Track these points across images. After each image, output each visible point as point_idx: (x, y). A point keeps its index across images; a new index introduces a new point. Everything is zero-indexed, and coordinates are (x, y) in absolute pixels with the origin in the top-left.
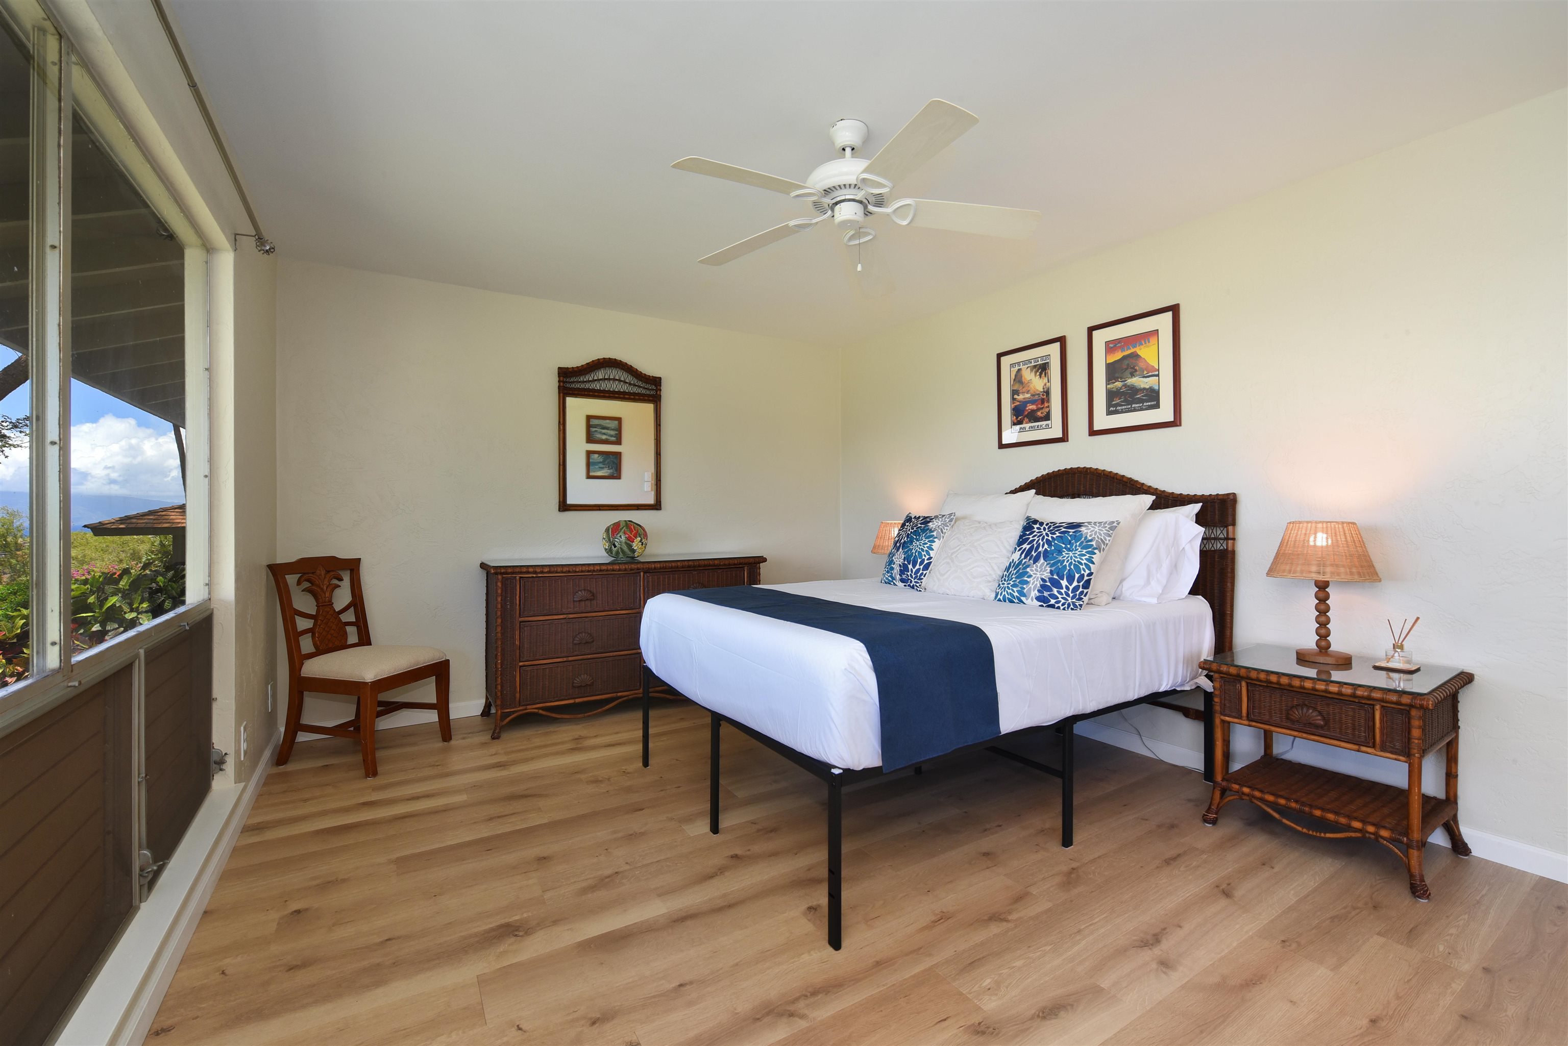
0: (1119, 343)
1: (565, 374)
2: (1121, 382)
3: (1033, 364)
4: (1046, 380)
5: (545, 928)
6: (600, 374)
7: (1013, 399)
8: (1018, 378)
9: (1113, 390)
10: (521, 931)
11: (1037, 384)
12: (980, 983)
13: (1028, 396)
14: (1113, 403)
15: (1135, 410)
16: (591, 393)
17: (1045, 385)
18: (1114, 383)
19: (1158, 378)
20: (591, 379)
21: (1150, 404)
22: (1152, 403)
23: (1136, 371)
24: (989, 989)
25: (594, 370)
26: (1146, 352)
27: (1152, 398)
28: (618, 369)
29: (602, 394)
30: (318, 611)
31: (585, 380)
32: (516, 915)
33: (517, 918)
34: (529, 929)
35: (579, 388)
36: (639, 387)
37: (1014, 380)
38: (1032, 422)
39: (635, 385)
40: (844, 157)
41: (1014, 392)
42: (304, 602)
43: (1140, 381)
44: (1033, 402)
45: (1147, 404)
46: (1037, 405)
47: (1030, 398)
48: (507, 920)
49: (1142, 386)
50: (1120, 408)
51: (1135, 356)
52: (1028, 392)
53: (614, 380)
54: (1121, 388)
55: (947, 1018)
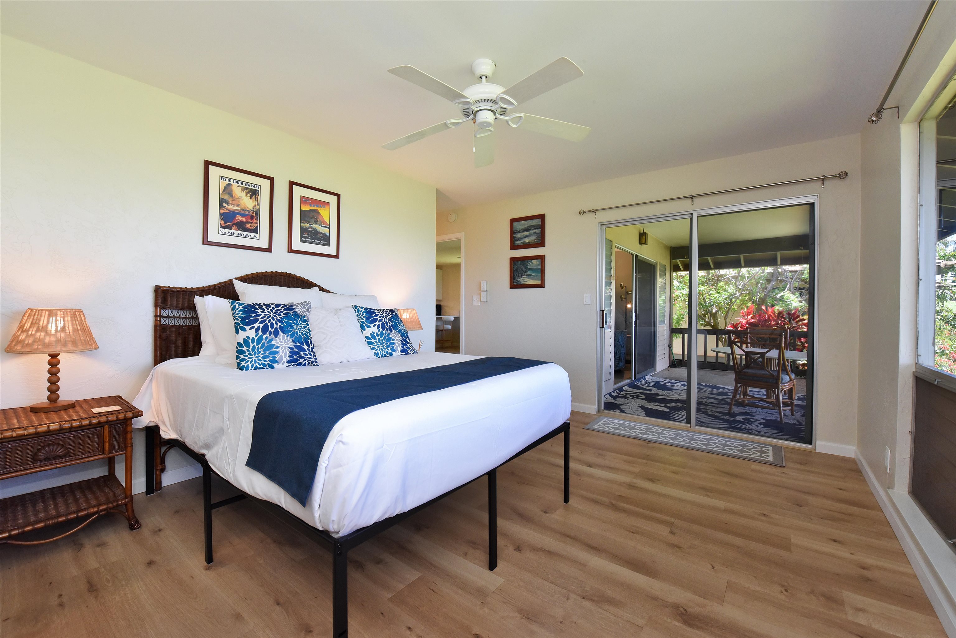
0: (309, 200)
2: (309, 224)
3: (244, 185)
4: (256, 203)
5: (664, 601)
7: (221, 206)
8: (228, 189)
9: (304, 227)
10: (681, 611)
11: (248, 203)
13: (239, 209)
14: (304, 235)
15: (316, 244)
17: (255, 206)
18: (305, 223)
19: (329, 229)
21: (324, 242)
22: (325, 242)
23: (317, 221)
26: (323, 212)
27: (325, 240)
32: (675, 625)
33: (677, 623)
34: (675, 608)
37: (224, 191)
38: (241, 231)
41: (222, 201)
43: (319, 228)
44: (243, 215)
45: (323, 242)
46: (246, 219)
47: (240, 211)
48: (684, 627)
49: (321, 231)
50: (307, 240)
51: (317, 212)
52: (238, 206)
54: (309, 228)
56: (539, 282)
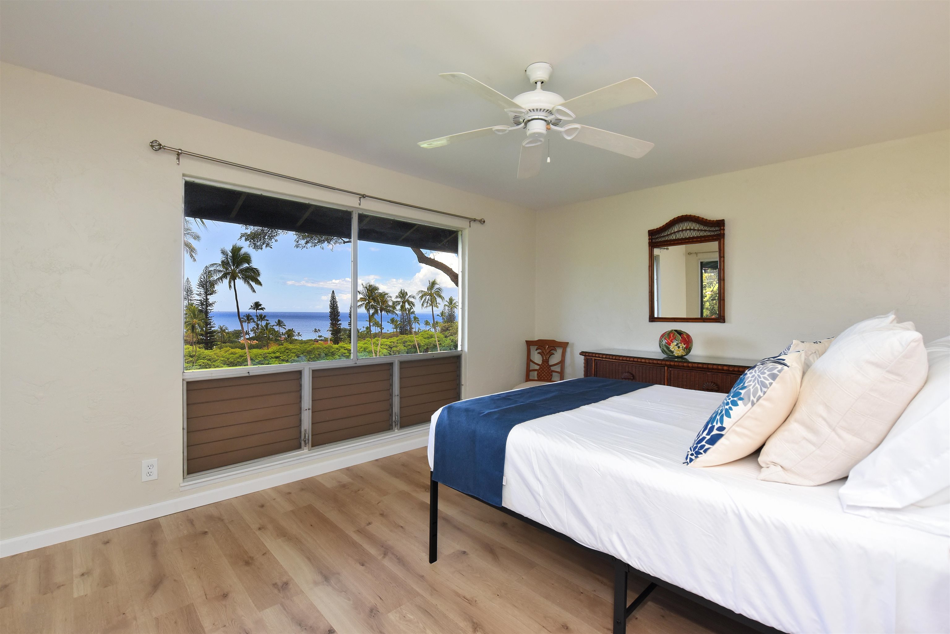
1: (652, 233)
6: (676, 229)
12: (408, 613)
16: (669, 243)
20: (669, 233)
24: (405, 617)
25: (671, 226)
28: (688, 222)
29: (676, 242)
30: (542, 364)
31: (665, 235)
35: (661, 241)
36: (705, 231)
39: (702, 230)
40: (536, 89)
42: (537, 358)
53: (686, 230)
55: (382, 600)
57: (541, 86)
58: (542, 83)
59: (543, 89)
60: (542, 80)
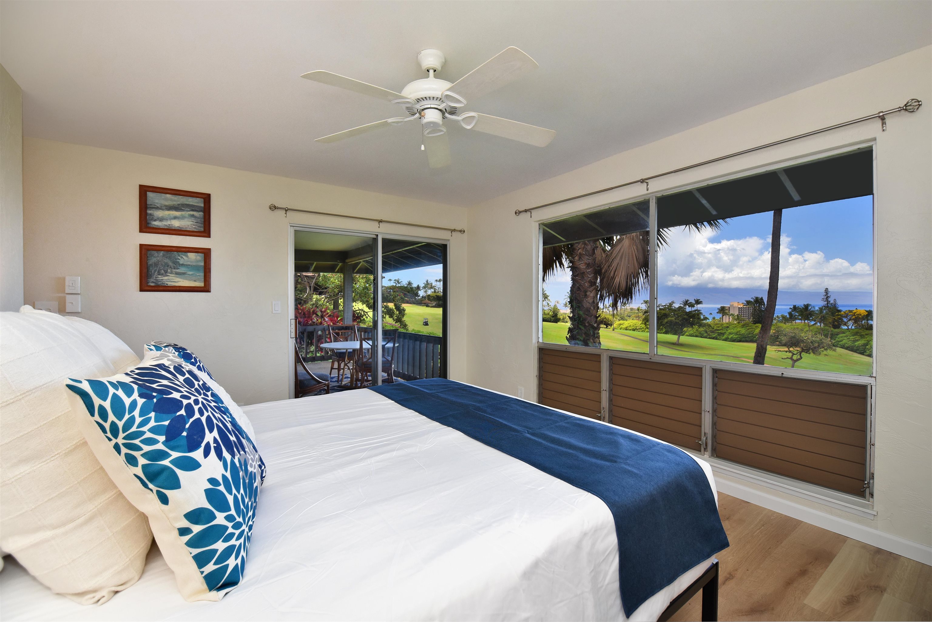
40: (428, 77)
56: (201, 284)
57: (434, 75)
58: (435, 71)
59: (436, 77)
60: (434, 67)
